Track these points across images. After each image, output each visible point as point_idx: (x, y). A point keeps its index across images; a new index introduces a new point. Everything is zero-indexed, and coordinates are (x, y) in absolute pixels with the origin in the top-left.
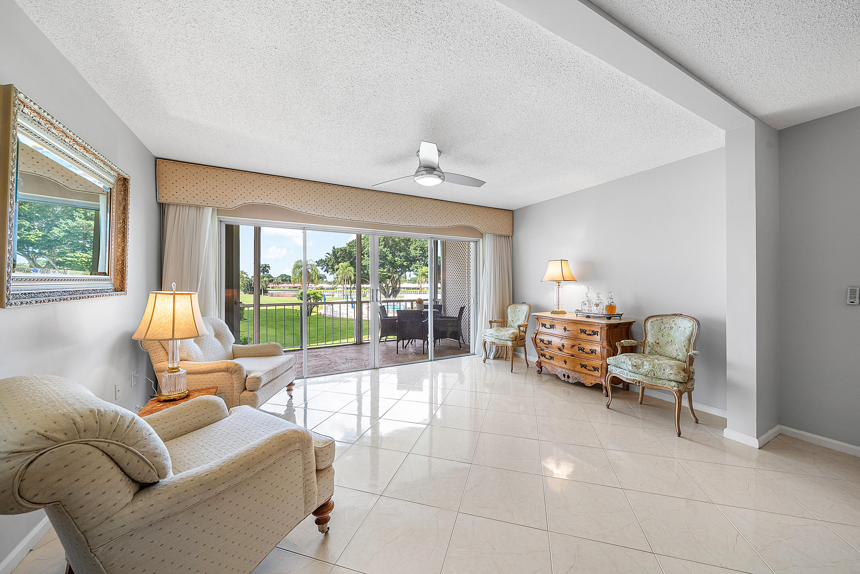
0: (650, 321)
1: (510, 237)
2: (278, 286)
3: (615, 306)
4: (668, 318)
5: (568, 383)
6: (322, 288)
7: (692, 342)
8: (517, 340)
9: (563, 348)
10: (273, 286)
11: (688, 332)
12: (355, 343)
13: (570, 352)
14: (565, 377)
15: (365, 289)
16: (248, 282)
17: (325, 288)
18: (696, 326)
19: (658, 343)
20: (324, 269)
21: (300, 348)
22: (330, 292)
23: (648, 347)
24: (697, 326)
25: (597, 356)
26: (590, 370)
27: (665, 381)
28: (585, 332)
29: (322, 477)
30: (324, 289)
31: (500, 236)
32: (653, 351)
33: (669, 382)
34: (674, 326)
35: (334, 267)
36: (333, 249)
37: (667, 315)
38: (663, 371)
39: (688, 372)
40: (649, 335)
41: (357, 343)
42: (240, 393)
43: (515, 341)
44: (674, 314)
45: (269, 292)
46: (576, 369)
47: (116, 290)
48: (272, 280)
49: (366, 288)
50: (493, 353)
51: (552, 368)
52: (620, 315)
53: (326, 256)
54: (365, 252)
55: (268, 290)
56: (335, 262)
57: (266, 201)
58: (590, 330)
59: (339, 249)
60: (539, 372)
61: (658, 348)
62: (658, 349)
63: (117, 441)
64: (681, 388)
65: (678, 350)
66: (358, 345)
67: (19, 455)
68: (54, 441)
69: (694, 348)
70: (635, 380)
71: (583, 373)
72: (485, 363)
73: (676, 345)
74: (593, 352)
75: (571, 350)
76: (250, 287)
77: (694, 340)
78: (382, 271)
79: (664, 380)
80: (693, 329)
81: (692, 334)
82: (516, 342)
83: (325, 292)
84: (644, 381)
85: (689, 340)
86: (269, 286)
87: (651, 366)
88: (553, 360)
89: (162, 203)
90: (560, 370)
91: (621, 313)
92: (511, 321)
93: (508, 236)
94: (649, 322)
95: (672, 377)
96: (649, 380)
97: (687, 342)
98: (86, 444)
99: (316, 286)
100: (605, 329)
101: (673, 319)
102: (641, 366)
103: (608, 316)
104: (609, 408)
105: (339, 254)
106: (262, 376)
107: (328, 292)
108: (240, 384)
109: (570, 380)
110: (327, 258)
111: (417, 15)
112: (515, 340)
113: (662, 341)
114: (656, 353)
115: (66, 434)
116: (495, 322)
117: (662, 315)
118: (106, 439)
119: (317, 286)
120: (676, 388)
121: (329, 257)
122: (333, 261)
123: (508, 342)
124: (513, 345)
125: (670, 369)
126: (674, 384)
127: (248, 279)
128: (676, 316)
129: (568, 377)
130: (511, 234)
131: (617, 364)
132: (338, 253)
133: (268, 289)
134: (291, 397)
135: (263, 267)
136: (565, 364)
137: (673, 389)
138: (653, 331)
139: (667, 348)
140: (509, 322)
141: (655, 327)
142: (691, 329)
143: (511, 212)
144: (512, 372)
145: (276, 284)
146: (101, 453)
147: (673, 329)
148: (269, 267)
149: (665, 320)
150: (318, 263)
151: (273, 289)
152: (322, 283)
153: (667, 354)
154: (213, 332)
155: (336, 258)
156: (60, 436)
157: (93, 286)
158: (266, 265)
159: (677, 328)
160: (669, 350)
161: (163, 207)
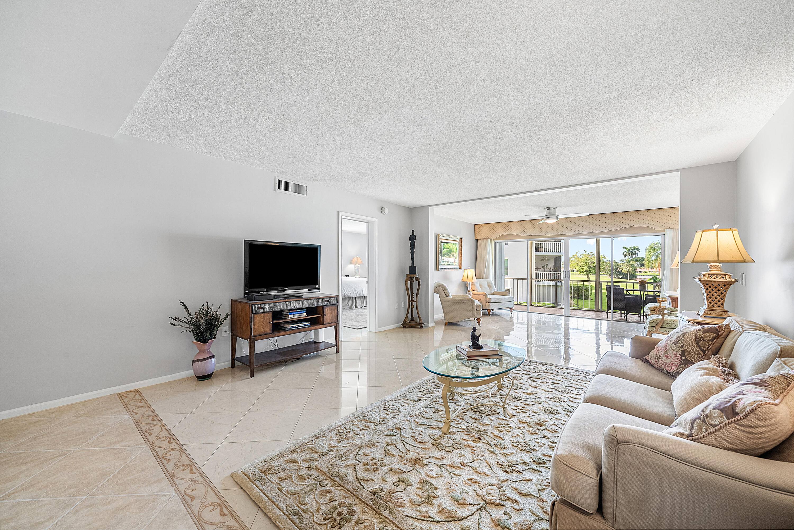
2: (652, 270)
10: (646, 270)
41: (595, 311)
45: (638, 277)
47: (460, 268)
55: (637, 275)
57: (507, 233)
135: (632, 250)
145: (650, 269)
148: (638, 249)
151: (646, 274)
158: (634, 247)
161: (477, 240)
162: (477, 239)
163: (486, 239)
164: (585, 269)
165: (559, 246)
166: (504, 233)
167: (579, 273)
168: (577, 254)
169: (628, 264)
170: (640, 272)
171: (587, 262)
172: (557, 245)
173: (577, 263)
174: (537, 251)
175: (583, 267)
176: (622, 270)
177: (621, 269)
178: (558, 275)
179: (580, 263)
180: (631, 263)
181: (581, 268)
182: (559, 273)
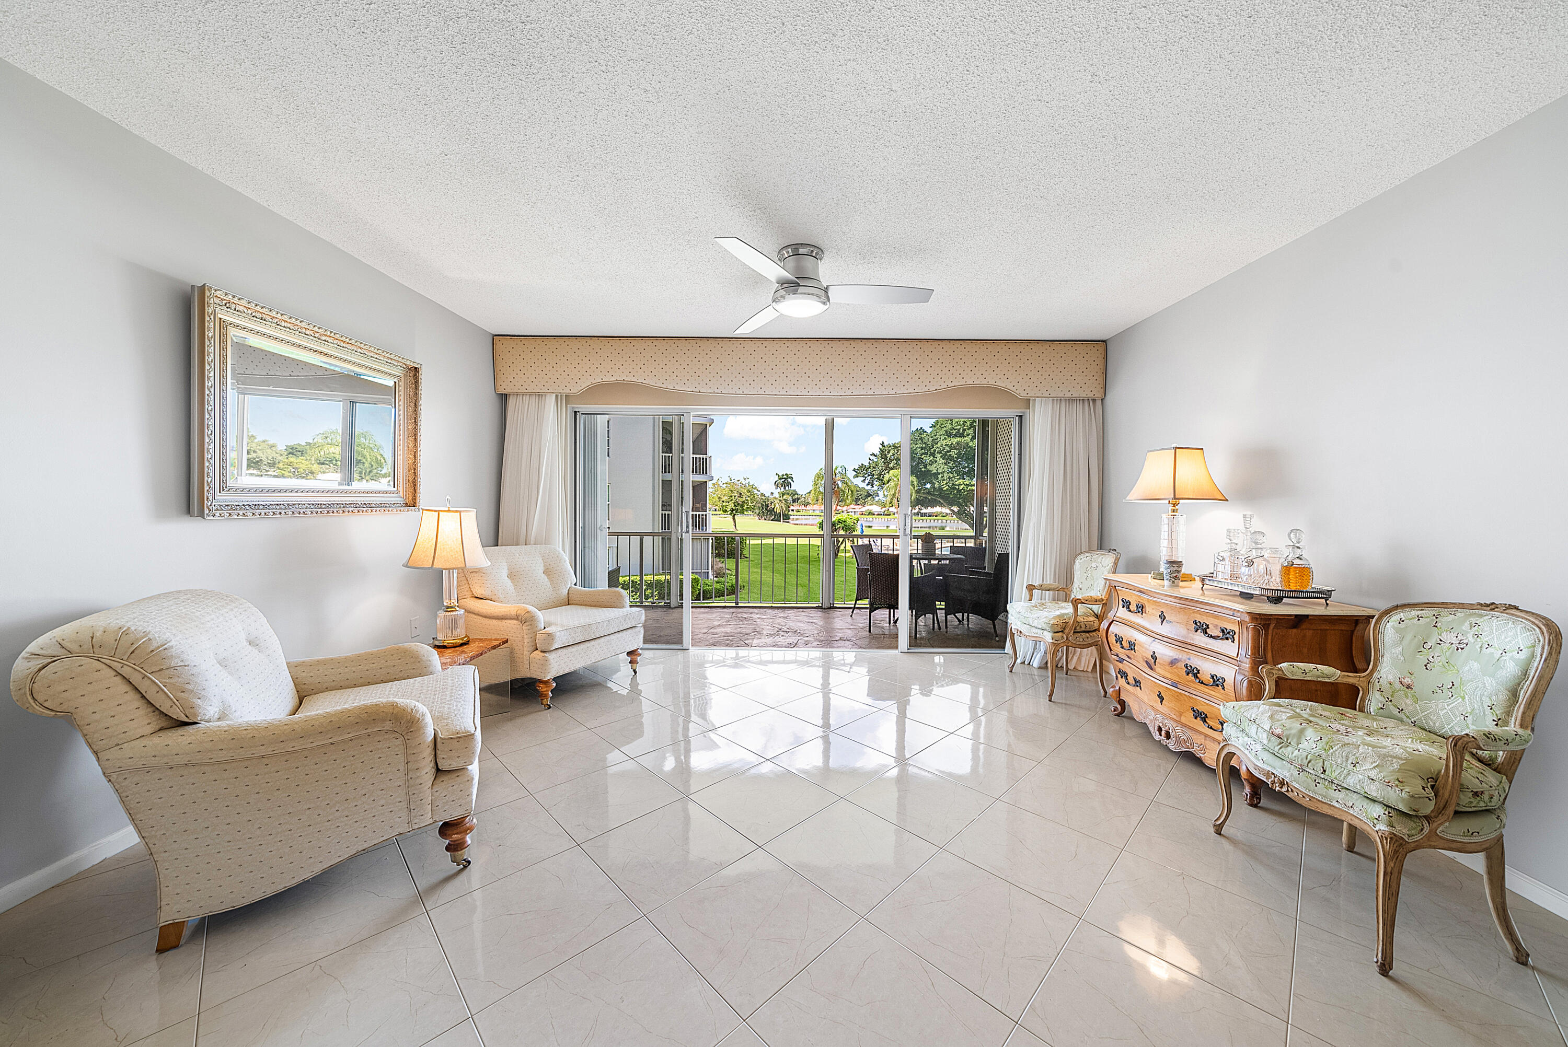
0: (1395, 618)
1: (1099, 403)
2: (805, 508)
3: (1309, 568)
4: (1461, 614)
5: (1166, 747)
6: (871, 513)
7: (1523, 697)
8: (1067, 631)
9: (1155, 662)
10: (798, 508)
11: (1510, 668)
12: (820, 605)
13: (1169, 676)
14: (1161, 735)
15: (944, 517)
16: (763, 502)
17: (876, 513)
18: (1543, 648)
19: (1408, 687)
20: (867, 482)
21: (734, 605)
22: (883, 520)
23: (1377, 695)
24: (1546, 647)
25: (1227, 695)
26: (1211, 728)
27: (1355, 796)
28: (1206, 629)
29: (442, 781)
30: (874, 515)
31: (1070, 400)
32: (1392, 707)
33: (1366, 803)
34: (1471, 640)
35: (883, 477)
36: (881, 446)
37: (1462, 606)
38: (1350, 767)
39: (1449, 787)
40: (1385, 659)
41: (823, 607)
42: (530, 652)
43: (1060, 634)
44: (1488, 602)
45: (791, 517)
46: (1183, 720)
47: (407, 505)
48: (798, 499)
49: (945, 514)
50: (1039, 655)
51: (1141, 708)
52: (1326, 595)
53: (870, 459)
54: (937, 450)
55: (790, 515)
56: (884, 468)
57: (618, 376)
58: (1216, 626)
59: (890, 447)
60: (1115, 710)
61: (1408, 702)
62: (1406, 704)
63: (134, 664)
64: (1402, 829)
65: (1470, 717)
66: (825, 609)
67: (37, 658)
68: (69, 651)
69: (1529, 719)
70: (1274, 774)
71: (1201, 733)
72: (1011, 672)
73: (1463, 698)
74: (1217, 682)
75: (1170, 668)
76: (766, 509)
77: (1529, 692)
78: (968, 482)
79: (1350, 794)
80: (1533, 656)
81: (1525, 674)
82: (1065, 636)
83: (874, 519)
84: (1294, 784)
85: (1514, 694)
86: (792, 508)
87: (1321, 744)
88: (1141, 689)
89: (506, 395)
90: (1152, 715)
91: (1329, 589)
92: (1078, 589)
93: (1094, 400)
94: (1393, 619)
95: (1374, 790)
96: (1308, 784)
97: (1503, 696)
98: (98, 660)
99: (861, 510)
100: (1251, 625)
101: (1473, 620)
102: (1295, 740)
103: (1275, 594)
104: (1220, 834)
105: (891, 454)
106: (558, 634)
107: (880, 519)
108: (531, 640)
109: (1172, 745)
110: (871, 462)
111: (528, 26)
112: (1062, 631)
113: (1424, 681)
114: (1401, 715)
115: (80, 646)
116: (1041, 588)
117: (1444, 605)
118: (122, 659)
119: (864, 509)
120: (1382, 827)
121: (875, 460)
122: (880, 468)
123: (1045, 633)
124: (1054, 642)
125: (1375, 764)
126: (1378, 810)
127: (763, 497)
128: (1492, 610)
129: (1168, 736)
130: (1099, 395)
131: (1239, 723)
132: (889, 452)
133: (791, 513)
134: (635, 672)
135: (784, 478)
136: (1161, 702)
137: (1374, 825)
138: (1400, 649)
139: (1437, 706)
140: (1074, 591)
141: (1409, 637)
142: (1523, 655)
143: (1103, 344)
144: (1050, 701)
145: (803, 506)
146: (115, 673)
147: (1466, 648)
148: (792, 477)
149: (1447, 618)
150: (856, 472)
151: (799, 513)
152: (870, 505)
153: (1434, 723)
154: (542, 565)
155: (887, 462)
156: (74, 647)
157: (363, 499)
158: (788, 475)
159: (1478, 647)
160: (1442, 713)
161: (504, 398)
162: (501, 390)
163: (540, 395)
164: (731, 506)
165: (703, 462)
166: (608, 378)
167: (722, 512)
168: (719, 482)
169: (781, 499)
170: (793, 510)
171: (732, 495)
172: (700, 461)
173: (719, 496)
174: (665, 472)
175: (727, 504)
176: (774, 509)
177: (773, 507)
178: (703, 518)
179: (722, 497)
180: (785, 497)
181: (724, 504)
182: (704, 513)
